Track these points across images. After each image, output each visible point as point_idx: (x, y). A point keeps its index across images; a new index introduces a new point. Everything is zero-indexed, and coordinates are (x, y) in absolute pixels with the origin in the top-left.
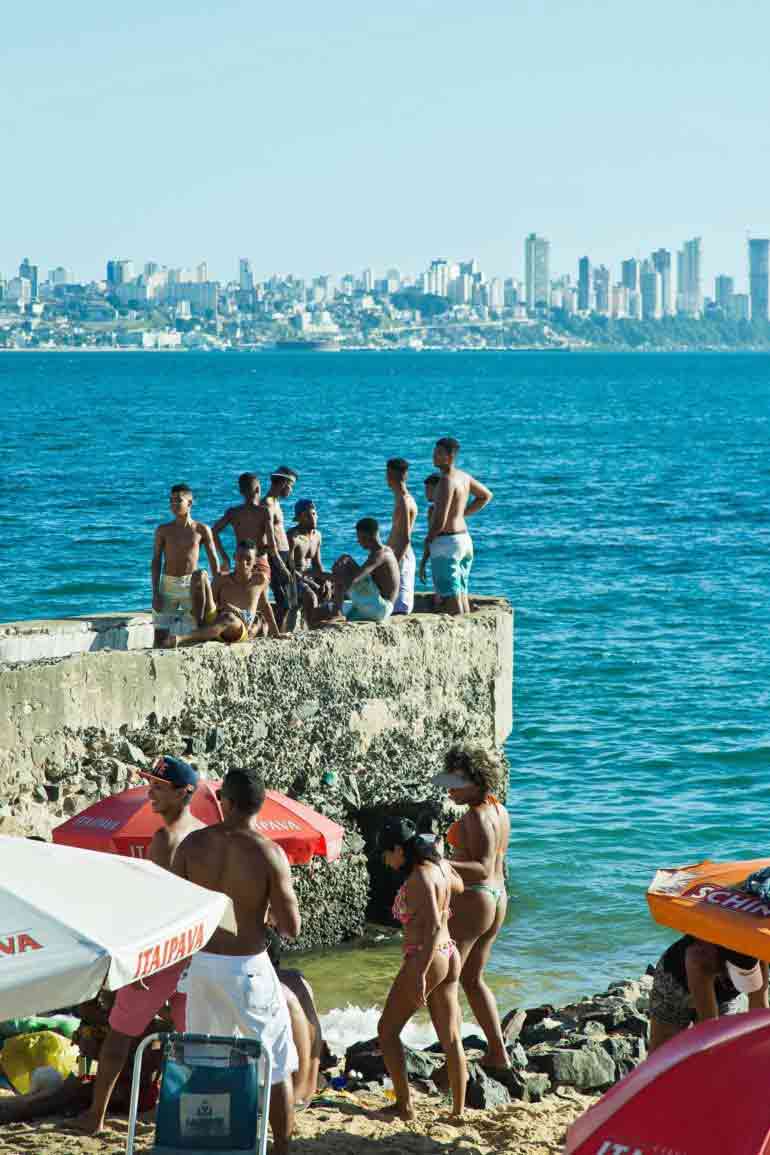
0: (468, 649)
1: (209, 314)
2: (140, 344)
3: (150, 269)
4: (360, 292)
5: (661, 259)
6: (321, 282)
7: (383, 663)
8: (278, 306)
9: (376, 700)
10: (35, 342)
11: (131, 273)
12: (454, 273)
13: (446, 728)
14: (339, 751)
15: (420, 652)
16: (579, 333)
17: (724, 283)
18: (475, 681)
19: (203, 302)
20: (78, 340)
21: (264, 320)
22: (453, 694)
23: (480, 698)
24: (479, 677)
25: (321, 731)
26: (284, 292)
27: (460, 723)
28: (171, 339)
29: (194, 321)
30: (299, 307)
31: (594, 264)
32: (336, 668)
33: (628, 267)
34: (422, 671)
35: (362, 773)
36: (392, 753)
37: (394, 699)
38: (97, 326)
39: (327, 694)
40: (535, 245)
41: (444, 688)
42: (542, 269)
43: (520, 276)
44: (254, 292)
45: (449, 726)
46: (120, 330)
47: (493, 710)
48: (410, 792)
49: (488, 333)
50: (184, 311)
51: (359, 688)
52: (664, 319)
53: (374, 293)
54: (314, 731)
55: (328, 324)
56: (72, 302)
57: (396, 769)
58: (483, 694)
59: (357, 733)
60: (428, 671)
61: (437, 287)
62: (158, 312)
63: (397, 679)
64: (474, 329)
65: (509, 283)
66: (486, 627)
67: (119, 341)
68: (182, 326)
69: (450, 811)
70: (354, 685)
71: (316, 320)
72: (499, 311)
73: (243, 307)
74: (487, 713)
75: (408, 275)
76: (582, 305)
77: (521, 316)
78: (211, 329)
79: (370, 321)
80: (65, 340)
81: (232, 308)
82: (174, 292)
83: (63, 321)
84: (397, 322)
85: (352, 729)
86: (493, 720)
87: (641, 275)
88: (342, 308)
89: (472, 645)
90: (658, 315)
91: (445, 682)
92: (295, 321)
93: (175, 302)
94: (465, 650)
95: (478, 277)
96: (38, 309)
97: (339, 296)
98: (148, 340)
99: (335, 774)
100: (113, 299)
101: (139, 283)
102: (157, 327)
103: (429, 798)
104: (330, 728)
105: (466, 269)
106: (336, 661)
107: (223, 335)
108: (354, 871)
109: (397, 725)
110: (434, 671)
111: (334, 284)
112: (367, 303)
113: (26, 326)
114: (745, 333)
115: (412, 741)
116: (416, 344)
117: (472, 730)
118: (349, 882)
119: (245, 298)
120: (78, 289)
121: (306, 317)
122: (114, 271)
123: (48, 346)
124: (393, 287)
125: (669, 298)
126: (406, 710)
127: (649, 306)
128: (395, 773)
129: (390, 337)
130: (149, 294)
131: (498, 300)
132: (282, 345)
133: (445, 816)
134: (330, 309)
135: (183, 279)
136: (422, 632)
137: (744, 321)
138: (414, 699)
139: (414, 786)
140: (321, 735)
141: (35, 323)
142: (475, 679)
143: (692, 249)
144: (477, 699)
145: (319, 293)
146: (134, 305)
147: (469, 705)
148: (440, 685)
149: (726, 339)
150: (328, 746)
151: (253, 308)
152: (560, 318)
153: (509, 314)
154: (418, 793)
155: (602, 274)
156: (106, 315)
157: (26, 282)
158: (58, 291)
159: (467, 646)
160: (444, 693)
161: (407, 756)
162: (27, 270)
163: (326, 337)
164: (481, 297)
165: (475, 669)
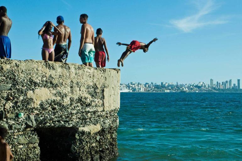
0: (92, 77)
1: (173, 88)
2: (165, 91)
3: (166, 83)
4: (191, 86)
5: (227, 82)
6: (186, 84)
7: (47, 75)
8: (181, 87)
9: (43, 88)
10: (153, 91)
11: (164, 83)
12: (202, 83)
13: (82, 102)
14: (23, 105)
15: (68, 74)
16: (217, 90)
17: (234, 85)
18: (95, 88)
19: (172, 87)
20: (158, 91)
21: (179, 89)
22: (84, 91)
23: (98, 94)
24: (97, 87)
25: (11, 96)
26: (182, 86)
27: (88, 101)
28: (168, 91)
29: (171, 89)
30: (183, 87)
31: (219, 82)
32: (20, 73)
33: (223, 83)
34: (69, 81)
35: (37, 114)
36: (54, 109)
37: (54, 89)
38: (160, 90)
39: (15, 83)
40: (212, 80)
41: (80, 88)
42: (212, 83)
43: (210, 84)
44: (178, 86)
45: (83, 102)
46: (163, 90)
47: (104, 98)
48: (65, 123)
49: (206, 90)
50: (170, 88)
51: (34, 83)
52: (227, 89)
53: (192, 86)
54: (8, 96)
55: (187, 89)
56: (157, 87)
57: (55, 114)
58: (99, 93)
59: (32, 99)
60: (72, 81)
61: (200, 85)
62: (167, 88)
63: (55, 82)
64: (204, 90)
65: (208, 85)
66: (101, 71)
67: (162, 91)
68: (170, 90)
69: (82, 131)
70: (31, 81)
71: (185, 89)
72: (207, 88)
73: (177, 87)
74: (101, 99)
75: (196, 84)
76: (217, 87)
77: (210, 88)
78: (173, 90)
79: (192, 89)
80: (156, 91)
81: (176, 87)
82: (169, 86)
83: (156, 89)
84: (195, 89)
85: (29, 97)
86: (103, 101)
87: (224, 84)
88: (188, 87)
89: (94, 76)
90: (226, 88)
91: (80, 86)
92: (183, 89)
93: (169, 87)
94: (90, 77)
95: (205, 84)
96: (153, 88)
97: (188, 86)
98: (166, 91)
99: (22, 114)
100: (162, 86)
101: (165, 85)
102: (167, 90)
103: (73, 126)
104: (17, 95)
105: (203, 83)
106: (20, 71)
107: (174, 91)
108: (30, 150)
109: (55, 98)
110: (75, 81)
111: (188, 85)
112: (191, 87)
113: (152, 90)
114: (237, 90)
115: (64, 105)
116: (197, 92)
117: (93, 104)
118: (28, 154)
119: (177, 86)
120: (158, 85)
121: (184, 89)
122: (162, 83)
123: (154, 92)
124: (195, 85)
125: (228, 86)
126: (60, 94)
127: (225, 87)
128: (54, 116)
129: (194, 91)
130: (166, 86)
131: (207, 87)
132: (181, 92)
133: (81, 132)
134: (187, 88)
135: (170, 84)
136: (69, 68)
137: (237, 89)
138: (64, 90)
139: (68, 122)
140: (12, 98)
141: (153, 89)
142: (95, 87)
143: (230, 81)
144: (96, 94)
145: (186, 86)
146: (164, 87)
147: (93, 96)
148: (78, 87)
149: (235, 91)
150: (16, 103)
151: (178, 87)
152: (214, 89)
153: (208, 88)
154: (69, 124)
155: (220, 84)
156: (161, 88)
157: (152, 84)
158: (156, 86)
159: (92, 76)
160: (80, 90)
161: (61, 110)
162: (152, 83)
163: (187, 91)
164: (205, 86)
165: (95, 84)
